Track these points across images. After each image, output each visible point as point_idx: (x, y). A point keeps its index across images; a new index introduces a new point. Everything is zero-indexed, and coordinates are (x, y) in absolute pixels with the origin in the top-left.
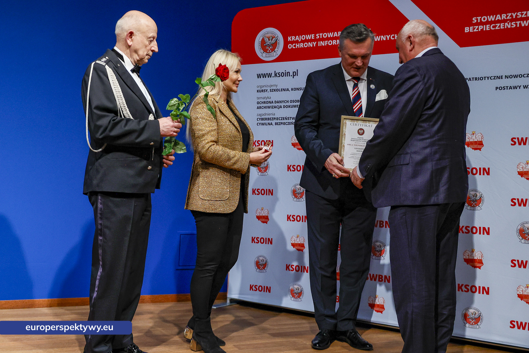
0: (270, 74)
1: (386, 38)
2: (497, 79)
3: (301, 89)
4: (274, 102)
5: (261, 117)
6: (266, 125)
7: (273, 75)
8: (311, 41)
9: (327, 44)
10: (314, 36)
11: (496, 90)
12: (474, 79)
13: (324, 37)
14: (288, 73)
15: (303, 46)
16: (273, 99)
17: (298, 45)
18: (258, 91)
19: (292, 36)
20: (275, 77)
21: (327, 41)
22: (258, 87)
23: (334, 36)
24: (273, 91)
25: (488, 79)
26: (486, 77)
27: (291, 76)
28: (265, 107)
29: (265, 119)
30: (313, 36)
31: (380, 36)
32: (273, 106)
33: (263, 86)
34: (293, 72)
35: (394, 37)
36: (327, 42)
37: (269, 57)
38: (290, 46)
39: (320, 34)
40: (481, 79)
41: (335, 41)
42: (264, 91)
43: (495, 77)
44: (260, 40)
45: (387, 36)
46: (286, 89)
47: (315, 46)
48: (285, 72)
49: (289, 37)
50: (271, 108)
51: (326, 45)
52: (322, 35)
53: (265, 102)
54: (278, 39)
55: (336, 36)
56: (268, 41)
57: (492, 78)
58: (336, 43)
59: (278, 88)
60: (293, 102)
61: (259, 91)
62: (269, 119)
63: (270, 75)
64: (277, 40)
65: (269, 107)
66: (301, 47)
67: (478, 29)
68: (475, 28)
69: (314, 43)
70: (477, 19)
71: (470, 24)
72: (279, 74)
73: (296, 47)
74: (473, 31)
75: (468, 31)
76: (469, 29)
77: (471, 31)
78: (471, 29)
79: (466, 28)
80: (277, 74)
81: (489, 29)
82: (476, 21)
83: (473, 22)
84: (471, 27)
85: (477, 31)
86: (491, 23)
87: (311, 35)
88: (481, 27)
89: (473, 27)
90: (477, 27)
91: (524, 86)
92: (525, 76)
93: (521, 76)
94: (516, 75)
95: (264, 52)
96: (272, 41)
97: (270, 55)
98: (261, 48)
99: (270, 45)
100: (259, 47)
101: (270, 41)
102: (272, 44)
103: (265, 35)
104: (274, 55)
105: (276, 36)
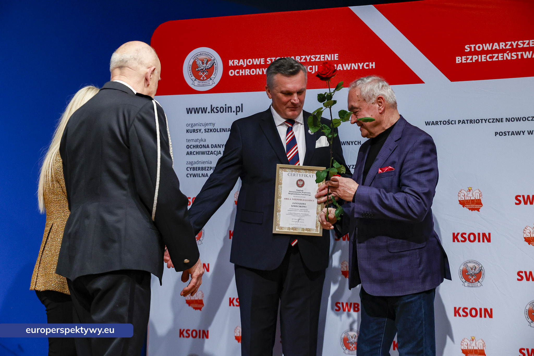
0: (204, 108)
1: (359, 66)
2: (496, 122)
4: (210, 146)
5: (193, 166)
6: (199, 177)
7: (209, 110)
8: (260, 66)
10: (264, 61)
11: (496, 136)
12: (469, 121)
14: (230, 108)
15: (250, 73)
16: (209, 142)
17: (242, 71)
18: (187, 131)
19: (234, 59)
20: (211, 113)
22: (188, 125)
24: (209, 131)
25: (486, 122)
26: (483, 119)
28: (197, 153)
29: (198, 168)
30: (262, 61)
31: (350, 64)
32: (209, 152)
33: (195, 125)
34: (236, 107)
35: (368, 66)
37: (203, 86)
38: (232, 73)
39: (272, 58)
40: (477, 121)
42: (196, 131)
43: (494, 119)
44: (191, 63)
45: (359, 64)
46: (227, 129)
47: (265, 73)
48: (226, 107)
49: (230, 61)
50: (206, 154)
53: (197, 146)
54: (216, 62)
56: (202, 65)
57: (490, 121)
59: (216, 127)
61: (189, 131)
62: (203, 169)
63: (204, 110)
64: (213, 64)
65: (203, 153)
66: (246, 74)
67: (472, 59)
68: (469, 58)
69: (263, 69)
70: (470, 48)
71: (463, 53)
72: (217, 108)
73: (239, 74)
74: (465, 62)
75: (460, 61)
76: (461, 59)
77: (463, 62)
78: (463, 59)
79: (457, 58)
80: (215, 109)
81: (485, 60)
82: (469, 49)
83: (466, 51)
84: (463, 57)
85: (471, 61)
86: (487, 52)
87: (259, 59)
88: (475, 58)
89: (465, 57)
90: (470, 57)
91: (528, 131)
92: (529, 119)
93: (524, 119)
94: (518, 118)
95: (196, 79)
96: (207, 65)
97: (205, 84)
98: (192, 74)
99: (204, 71)
100: (190, 72)
101: (204, 65)
102: (207, 69)
103: (197, 57)
104: (209, 84)
105: (213, 59)
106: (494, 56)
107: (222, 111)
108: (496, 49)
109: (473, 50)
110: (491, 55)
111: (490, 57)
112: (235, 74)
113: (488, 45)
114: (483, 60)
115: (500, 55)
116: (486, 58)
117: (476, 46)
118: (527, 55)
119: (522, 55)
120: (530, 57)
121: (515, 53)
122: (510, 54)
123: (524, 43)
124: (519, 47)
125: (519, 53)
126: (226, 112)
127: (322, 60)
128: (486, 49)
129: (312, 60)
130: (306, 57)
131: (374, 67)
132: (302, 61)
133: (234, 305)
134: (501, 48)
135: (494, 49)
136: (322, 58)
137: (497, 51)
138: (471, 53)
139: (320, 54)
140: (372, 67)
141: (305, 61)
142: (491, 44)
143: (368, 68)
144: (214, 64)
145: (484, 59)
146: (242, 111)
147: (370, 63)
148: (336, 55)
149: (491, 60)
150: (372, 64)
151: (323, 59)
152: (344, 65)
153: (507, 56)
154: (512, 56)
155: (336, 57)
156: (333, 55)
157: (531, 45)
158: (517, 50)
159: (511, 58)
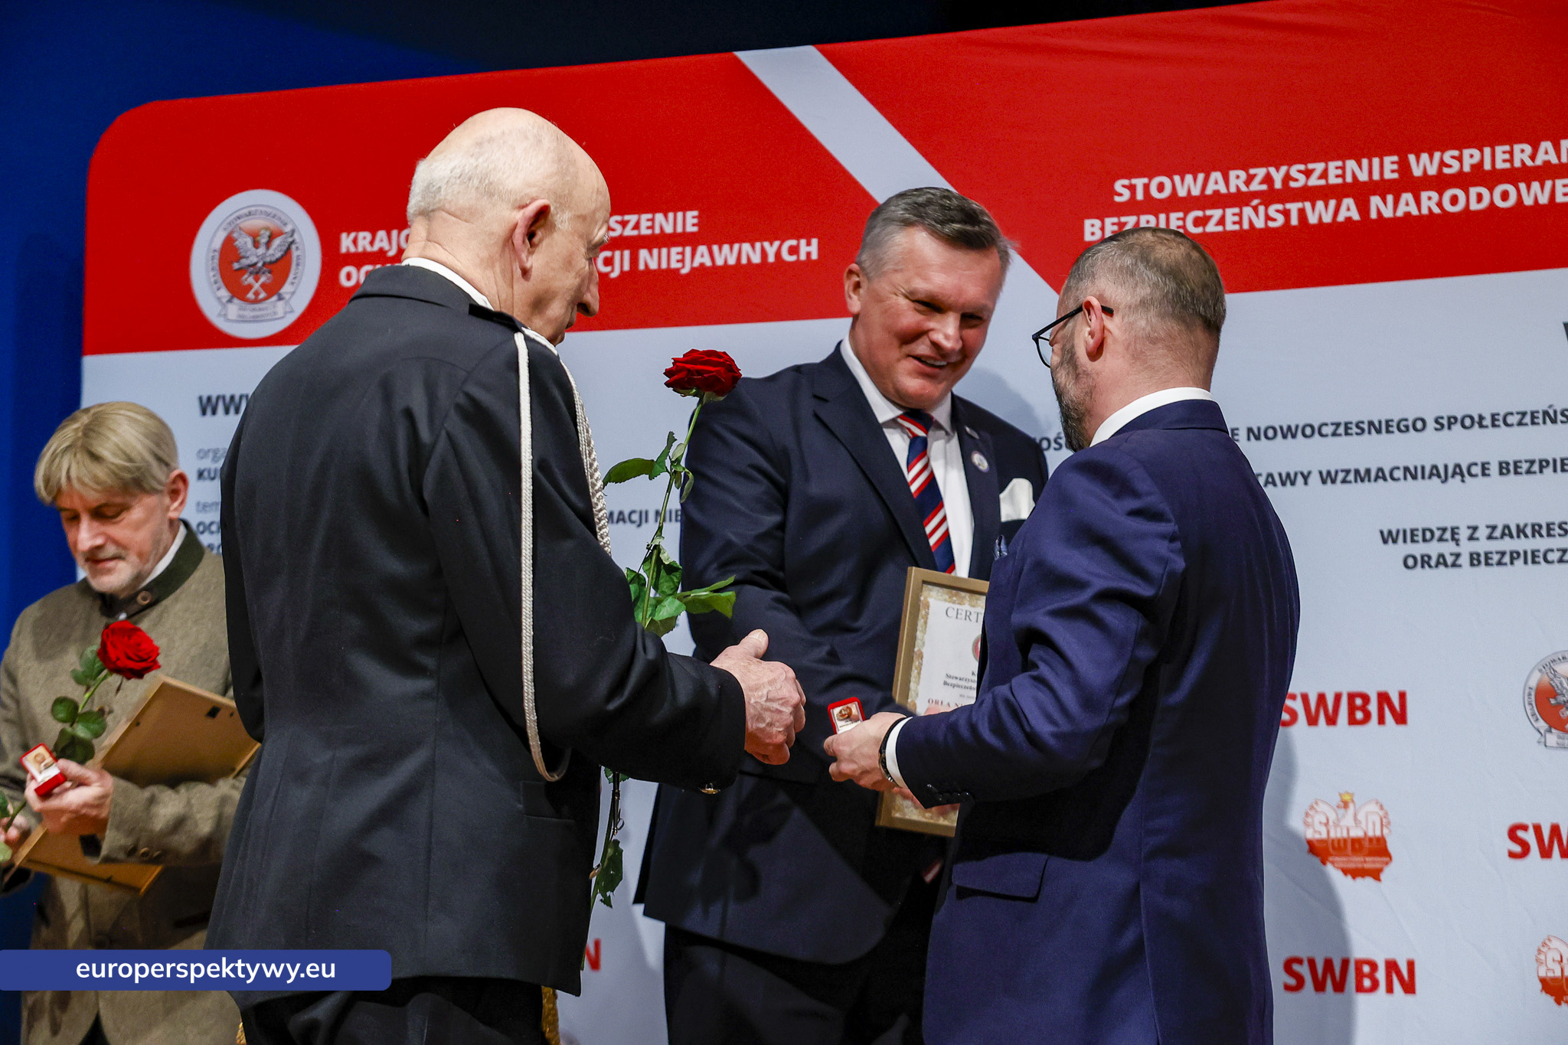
1: (764, 254)
19: (358, 230)
22: (203, 454)
31: (736, 246)
35: (794, 250)
37: (255, 320)
38: (349, 277)
44: (218, 243)
45: (766, 244)
49: (344, 235)
54: (298, 240)
56: (254, 249)
61: (206, 474)
64: (289, 248)
70: (1132, 188)
71: (1106, 208)
76: (1102, 229)
78: (1109, 227)
79: (1088, 223)
82: (1126, 195)
83: (1117, 199)
84: (1109, 221)
86: (1186, 204)
89: (1115, 220)
90: (1132, 220)
91: (1321, 473)
92: (1325, 430)
93: (1308, 431)
94: (1289, 428)
95: (232, 297)
96: (271, 251)
97: (262, 313)
98: (220, 280)
99: (260, 269)
100: (212, 274)
101: (261, 250)
102: (271, 263)
103: (238, 221)
104: (275, 313)
105: (288, 229)
106: (1210, 217)
108: (1216, 193)
109: (1140, 196)
110: (1199, 213)
111: (1198, 222)
113: (1189, 178)
115: (1229, 211)
116: (1184, 222)
117: (1150, 181)
118: (1320, 213)
119: (1302, 213)
120: (1327, 219)
121: (1280, 207)
122: (1261, 209)
123: (1308, 173)
124: (1293, 184)
125: (1294, 207)
127: (645, 231)
128: (1182, 193)
134: (1233, 189)
135: (1209, 191)
136: (644, 224)
137: (1219, 201)
138: (1133, 207)
139: (639, 212)
140: (809, 254)
142: (1201, 176)
144: (293, 247)
147: (803, 242)
148: (689, 214)
149: (1199, 230)
150: (809, 244)
151: (648, 228)
152: (715, 248)
153: (1254, 217)
154: (1268, 218)
155: (689, 221)
156: (680, 215)
157: (1333, 180)
158: (1287, 194)
159: (1266, 223)
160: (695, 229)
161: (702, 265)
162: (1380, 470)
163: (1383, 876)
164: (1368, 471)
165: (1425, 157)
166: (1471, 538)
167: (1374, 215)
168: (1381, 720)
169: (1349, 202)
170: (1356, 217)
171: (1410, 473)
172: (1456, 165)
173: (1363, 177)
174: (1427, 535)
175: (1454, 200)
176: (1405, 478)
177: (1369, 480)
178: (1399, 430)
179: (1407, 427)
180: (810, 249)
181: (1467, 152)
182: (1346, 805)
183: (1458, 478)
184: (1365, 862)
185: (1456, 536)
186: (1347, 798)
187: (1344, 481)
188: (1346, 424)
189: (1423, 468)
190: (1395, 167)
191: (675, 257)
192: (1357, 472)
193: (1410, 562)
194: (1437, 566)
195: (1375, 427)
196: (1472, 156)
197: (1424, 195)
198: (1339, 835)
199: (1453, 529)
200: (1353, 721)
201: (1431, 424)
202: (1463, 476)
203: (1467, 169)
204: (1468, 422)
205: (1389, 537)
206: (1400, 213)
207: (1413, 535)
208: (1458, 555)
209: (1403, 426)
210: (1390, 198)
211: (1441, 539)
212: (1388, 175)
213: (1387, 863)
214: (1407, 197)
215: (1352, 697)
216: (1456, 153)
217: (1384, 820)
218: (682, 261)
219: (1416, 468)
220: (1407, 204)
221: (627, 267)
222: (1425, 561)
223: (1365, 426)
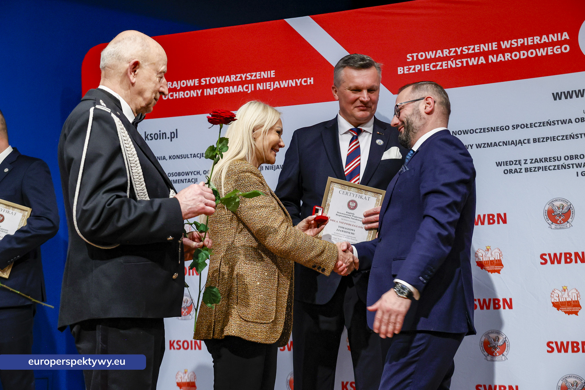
1: (296, 83)
3: (183, 156)
8: (194, 88)
9: (217, 93)
10: (198, 82)
13: (212, 82)
14: (164, 135)
15: (184, 95)
17: (176, 94)
21: (217, 88)
23: (226, 81)
27: (168, 138)
30: (196, 82)
31: (287, 81)
34: (171, 132)
35: (306, 82)
36: (216, 90)
39: (206, 79)
41: (228, 88)
45: (297, 80)
46: (162, 157)
47: (199, 95)
48: (160, 134)
51: (215, 94)
52: (209, 80)
55: (228, 81)
58: (229, 90)
60: (172, 175)
66: (180, 97)
67: (414, 69)
68: (411, 68)
69: (198, 91)
70: (412, 57)
71: (405, 63)
72: (152, 135)
73: (173, 98)
74: (408, 72)
75: (402, 72)
76: (404, 70)
77: (406, 72)
78: (406, 70)
79: (399, 68)
80: (149, 137)
81: (429, 70)
82: (411, 59)
83: (408, 60)
84: (405, 67)
85: (414, 72)
86: (430, 61)
87: (193, 80)
88: (418, 67)
89: (408, 67)
90: (413, 67)
91: (476, 145)
92: (477, 131)
93: (472, 131)
94: (466, 131)
106: (438, 65)
107: (156, 138)
108: (439, 57)
109: (415, 59)
110: (434, 64)
111: (434, 66)
112: (168, 97)
113: (430, 52)
114: (426, 70)
115: (444, 63)
116: (430, 67)
117: (418, 54)
118: (473, 62)
119: (467, 62)
120: (475, 63)
121: (460, 60)
122: (454, 61)
123: (468, 49)
124: (464, 53)
125: (464, 60)
126: (160, 139)
127: (258, 78)
128: (428, 57)
129: (248, 79)
130: (241, 76)
131: (312, 83)
132: (238, 80)
133: (174, 349)
134: (445, 55)
135: (437, 56)
136: (258, 75)
137: (441, 59)
138: (413, 63)
139: (256, 72)
140: (310, 82)
141: (240, 80)
142: (434, 52)
143: (306, 84)
145: (428, 68)
146: (177, 137)
147: (308, 79)
148: (272, 72)
149: (435, 69)
150: (310, 79)
151: (259, 76)
152: (281, 82)
153: (452, 64)
154: (456, 64)
155: (272, 74)
156: (269, 72)
157: (476, 51)
158: (463, 56)
159: (456, 66)
160: (274, 76)
161: (277, 87)
162: (495, 143)
163: (501, 272)
164: (491, 143)
165: (506, 42)
166: (525, 163)
167: (490, 62)
168: (499, 223)
169: (482, 58)
170: (484, 62)
171: (505, 143)
172: (516, 44)
173: (486, 49)
174: (511, 163)
175: (516, 56)
176: (503, 145)
177: (492, 146)
178: (501, 130)
179: (503, 129)
180: (311, 81)
181: (519, 40)
182: (488, 250)
183: (520, 144)
184: (495, 268)
185: (520, 163)
186: (488, 248)
187: (484, 147)
188: (484, 129)
189: (509, 141)
190: (496, 46)
191: (268, 85)
192: (488, 144)
193: (506, 172)
194: (514, 173)
195: (493, 129)
196: (521, 41)
197: (506, 54)
198: (486, 260)
199: (519, 161)
200: (489, 223)
201: (511, 128)
202: (522, 144)
203: (519, 45)
204: (523, 126)
205: (499, 164)
206: (498, 61)
207: (506, 163)
208: (521, 169)
209: (502, 129)
210: (495, 56)
211: (515, 164)
212: (494, 49)
213: (502, 268)
214: (501, 55)
215: (489, 215)
216: (516, 40)
217: (501, 254)
218: (270, 87)
219: (507, 142)
220: (501, 58)
221: (253, 89)
222: (511, 171)
223: (490, 129)
